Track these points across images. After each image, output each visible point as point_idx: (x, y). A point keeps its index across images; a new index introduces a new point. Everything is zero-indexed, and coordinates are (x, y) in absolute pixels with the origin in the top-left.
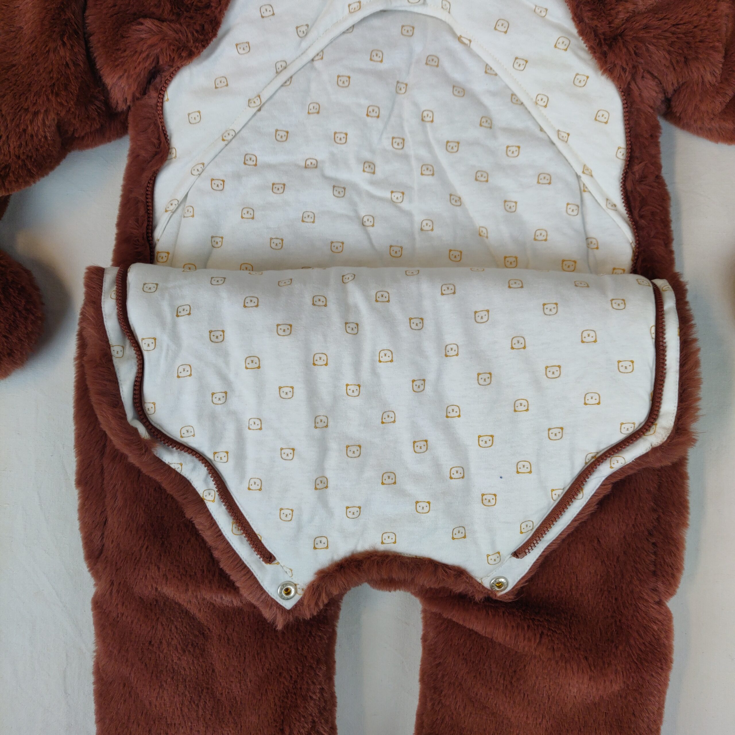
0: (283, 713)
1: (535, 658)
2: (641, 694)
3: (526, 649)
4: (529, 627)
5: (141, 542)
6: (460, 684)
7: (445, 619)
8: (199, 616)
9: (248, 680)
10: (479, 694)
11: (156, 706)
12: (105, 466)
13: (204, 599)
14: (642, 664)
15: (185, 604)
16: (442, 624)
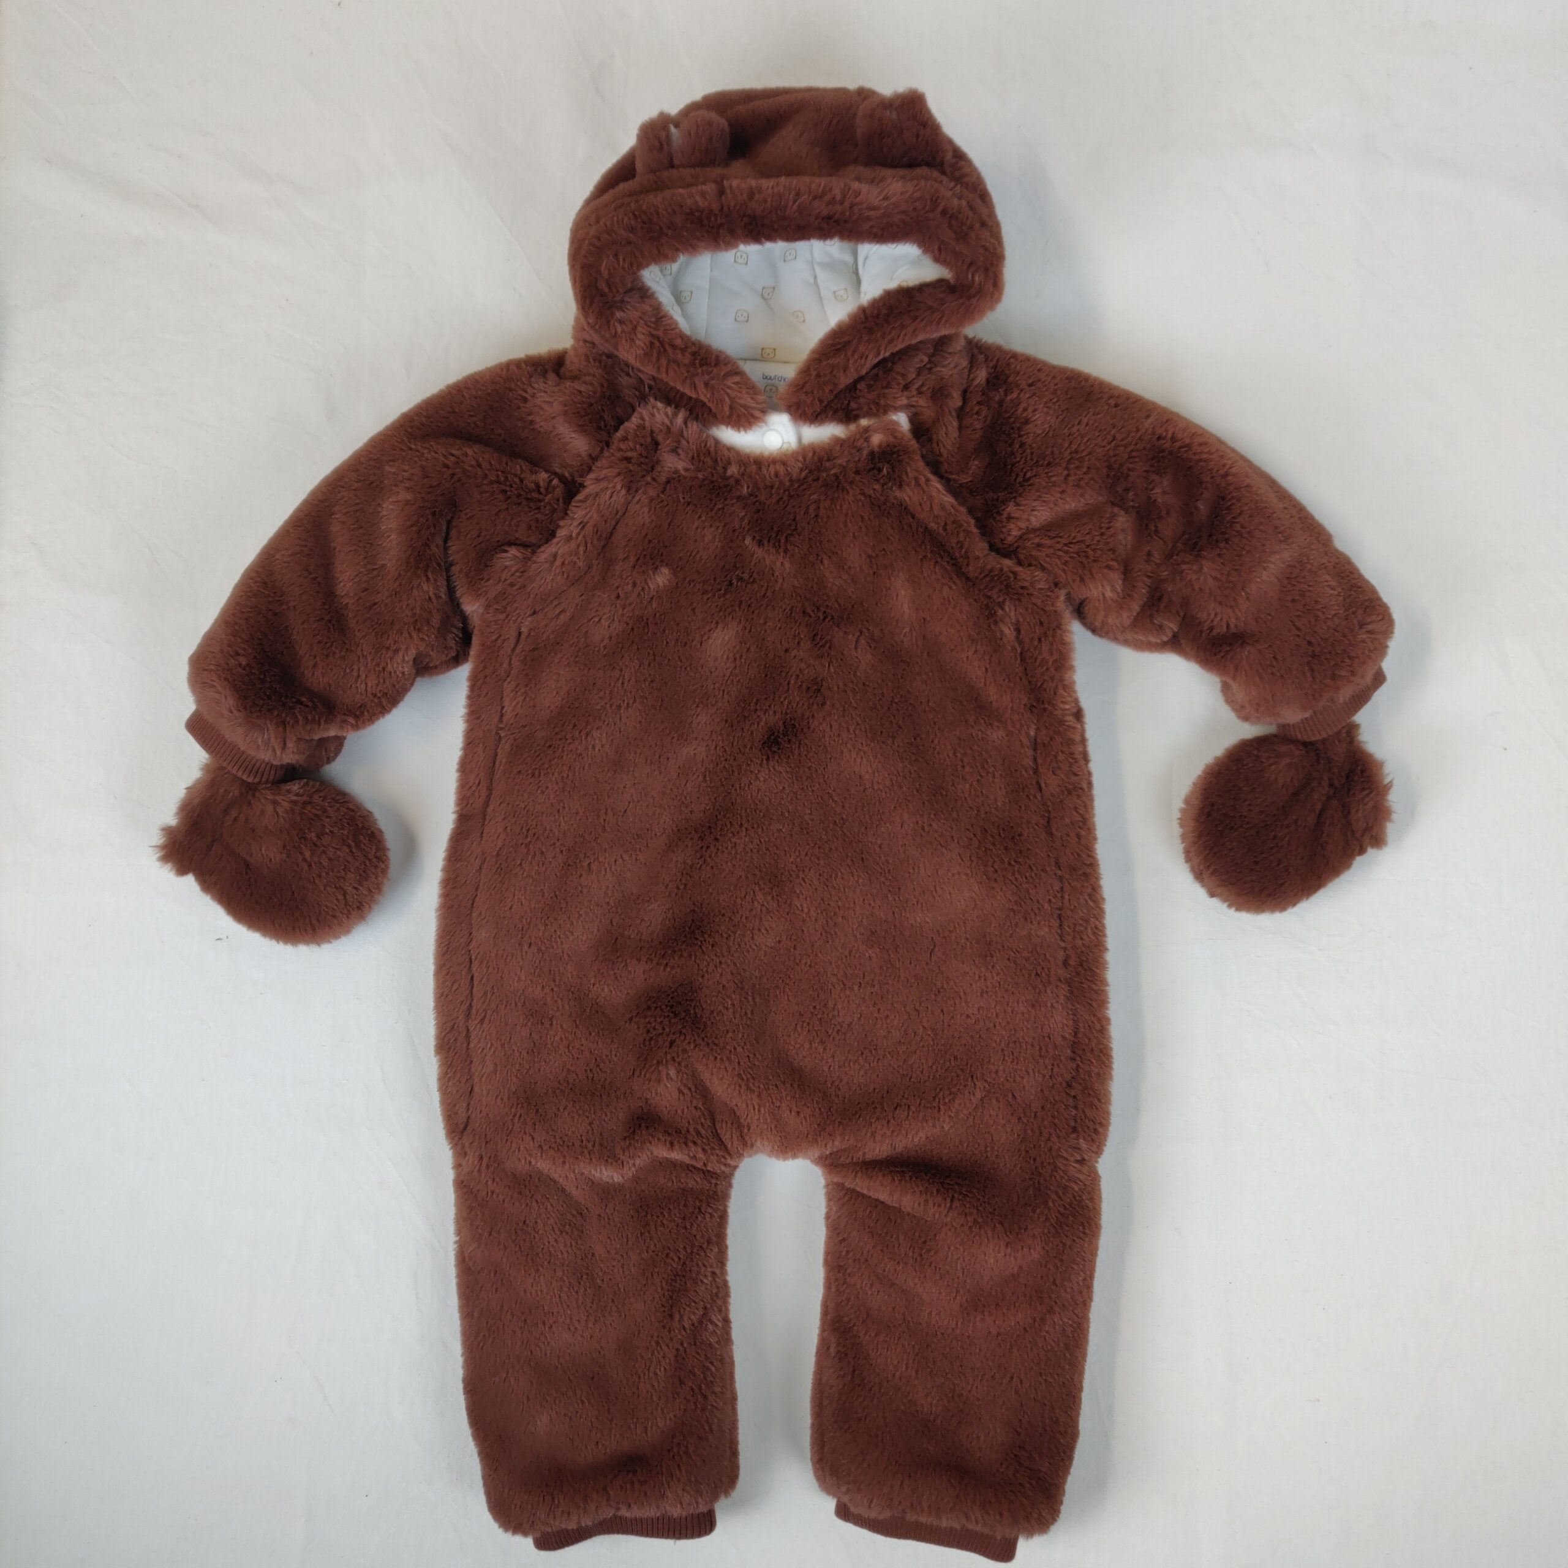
0: (671, 1297)
1: (946, 1225)
2: (1062, 1261)
3: (937, 1216)
4: (938, 1191)
5: (513, 1110)
6: (866, 1260)
7: (849, 1189)
8: (575, 1193)
9: (631, 1265)
10: (887, 1270)
11: (531, 1293)
12: (471, 1029)
13: (582, 1174)
14: (1062, 1228)
15: (561, 1180)
16: (845, 1195)
